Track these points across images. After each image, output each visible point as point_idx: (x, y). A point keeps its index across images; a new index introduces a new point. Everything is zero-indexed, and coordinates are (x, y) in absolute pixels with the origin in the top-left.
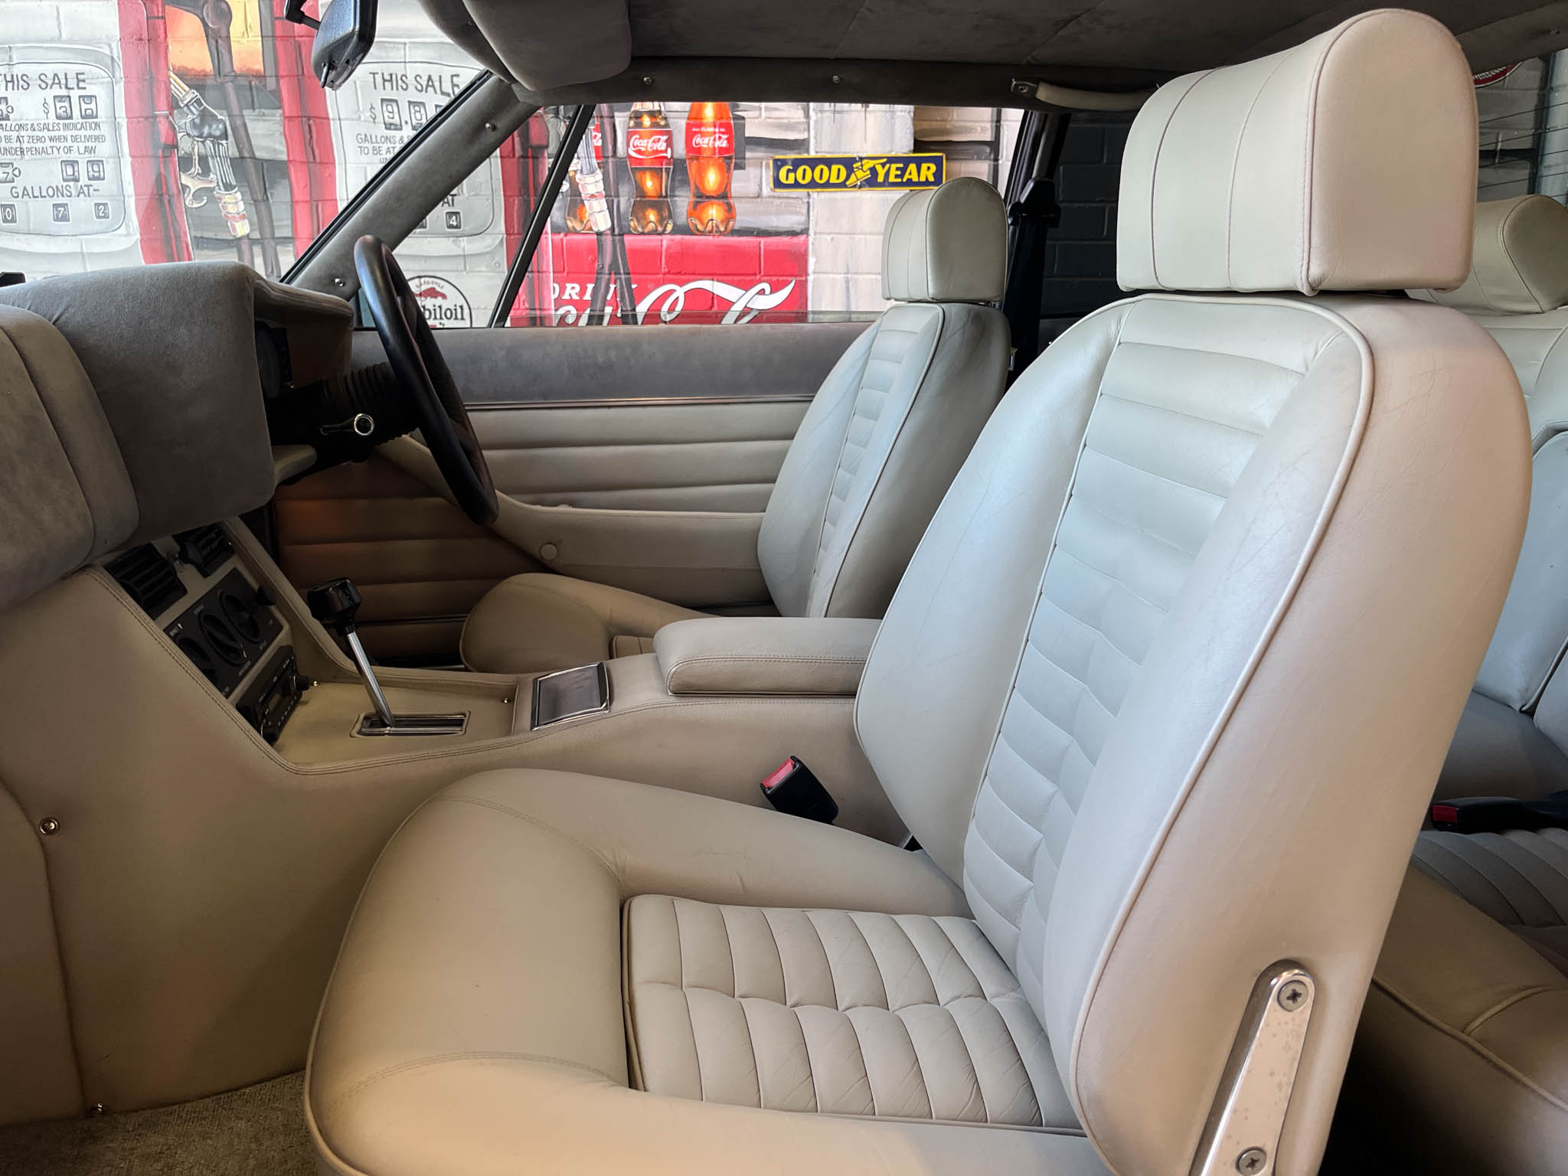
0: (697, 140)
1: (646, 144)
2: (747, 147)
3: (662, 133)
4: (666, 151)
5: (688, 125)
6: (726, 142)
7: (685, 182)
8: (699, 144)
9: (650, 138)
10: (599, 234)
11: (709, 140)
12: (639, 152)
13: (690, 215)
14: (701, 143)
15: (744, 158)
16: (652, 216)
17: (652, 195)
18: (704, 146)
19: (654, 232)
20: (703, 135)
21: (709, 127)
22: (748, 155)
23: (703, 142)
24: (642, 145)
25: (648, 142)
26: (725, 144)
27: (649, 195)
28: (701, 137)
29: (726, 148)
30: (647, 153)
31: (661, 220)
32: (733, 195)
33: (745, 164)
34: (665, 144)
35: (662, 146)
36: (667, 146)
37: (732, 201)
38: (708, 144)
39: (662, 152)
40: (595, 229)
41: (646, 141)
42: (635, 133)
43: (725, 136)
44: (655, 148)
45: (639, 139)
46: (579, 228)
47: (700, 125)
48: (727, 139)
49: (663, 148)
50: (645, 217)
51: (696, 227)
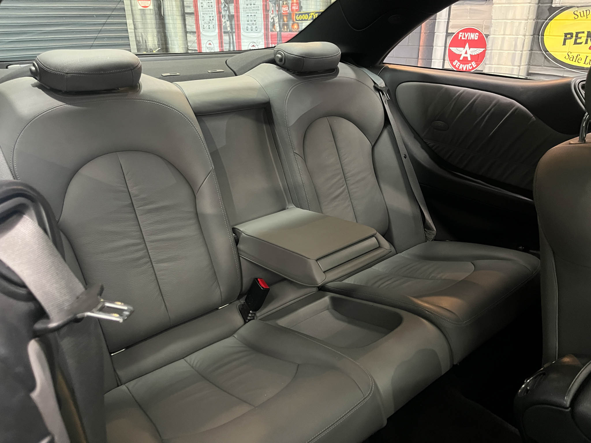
3: (287, 6)
10: (278, 32)
12: (284, 11)
16: (286, 27)
17: (286, 22)
19: (286, 32)
20: (294, 6)
26: (297, 8)
31: (287, 29)
35: (287, 9)
38: (295, 8)
40: (277, 31)
41: (285, 8)
42: (283, 6)
46: (274, 31)
50: (284, 27)
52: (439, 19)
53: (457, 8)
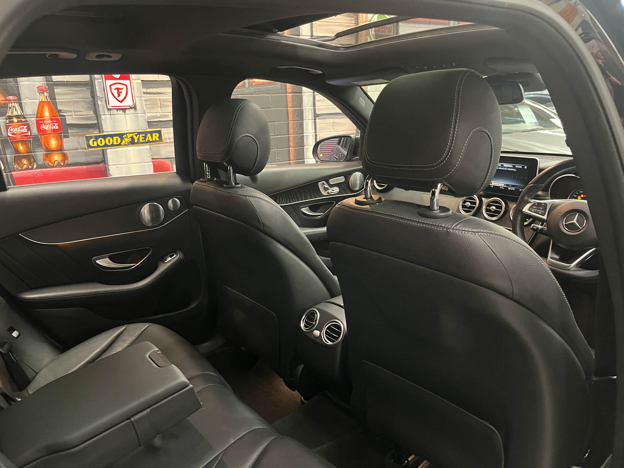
0: (43, 127)
1: (16, 130)
2: (68, 128)
3: (24, 125)
4: (27, 133)
5: (37, 121)
6: (57, 126)
7: (40, 146)
8: (44, 128)
9: (18, 127)
11: (49, 126)
12: (13, 134)
13: (44, 160)
14: (45, 128)
15: (68, 133)
16: (25, 162)
17: (23, 152)
18: (47, 129)
19: (27, 169)
20: (45, 124)
21: (48, 120)
22: (69, 131)
23: (47, 127)
24: (15, 130)
25: (17, 129)
26: (57, 128)
27: (22, 152)
28: (45, 125)
29: (58, 129)
30: (17, 134)
31: (30, 163)
32: (65, 149)
33: (69, 135)
34: (26, 129)
36: (28, 130)
37: (65, 152)
38: (49, 128)
39: (25, 133)
41: (16, 129)
42: (10, 126)
43: (57, 124)
44: (22, 132)
45: (13, 128)
47: (43, 120)
48: (58, 125)
49: (26, 131)
50: (21, 163)
51: (49, 165)
52: (306, 133)
53: (322, 122)
